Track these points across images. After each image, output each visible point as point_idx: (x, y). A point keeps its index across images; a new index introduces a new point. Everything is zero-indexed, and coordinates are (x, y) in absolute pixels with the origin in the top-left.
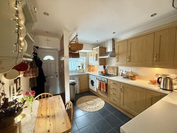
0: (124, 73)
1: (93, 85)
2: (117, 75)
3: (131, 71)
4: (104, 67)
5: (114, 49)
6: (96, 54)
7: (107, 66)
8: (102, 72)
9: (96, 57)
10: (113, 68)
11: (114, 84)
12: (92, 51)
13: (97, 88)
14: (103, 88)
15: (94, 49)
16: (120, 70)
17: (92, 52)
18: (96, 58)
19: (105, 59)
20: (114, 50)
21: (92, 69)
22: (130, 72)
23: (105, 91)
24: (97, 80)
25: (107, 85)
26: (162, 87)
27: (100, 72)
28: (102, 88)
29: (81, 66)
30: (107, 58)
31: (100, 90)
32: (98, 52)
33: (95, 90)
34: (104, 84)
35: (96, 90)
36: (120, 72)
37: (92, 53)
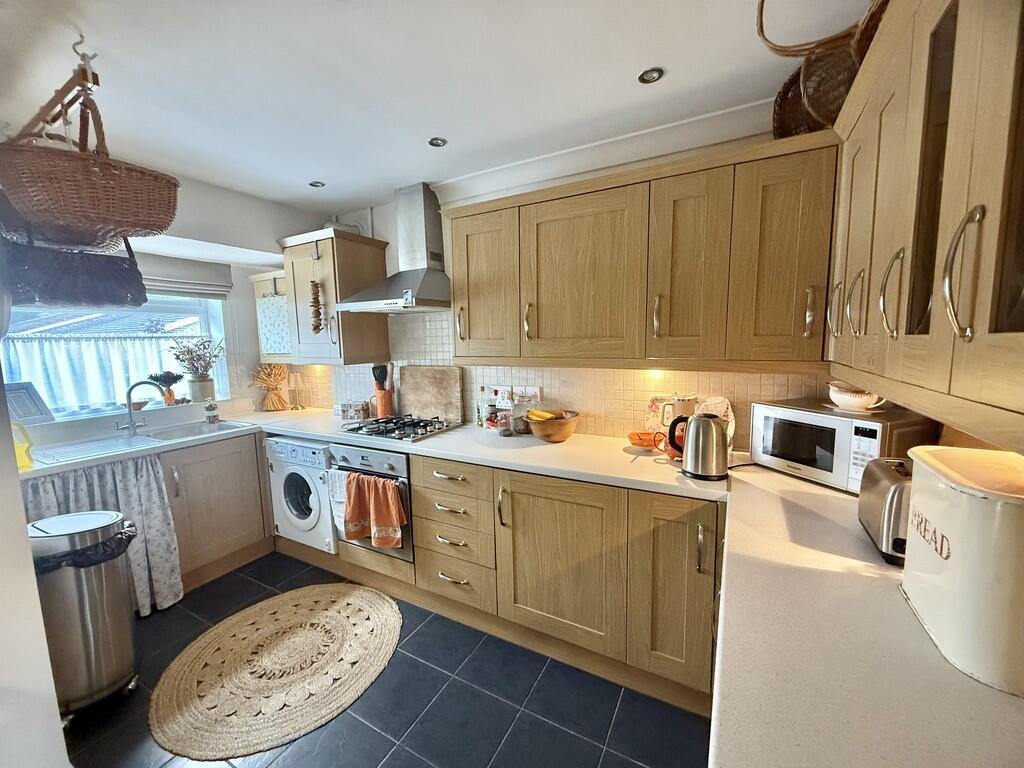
0: (502, 403)
1: (304, 510)
2: (465, 421)
3: (541, 389)
4: (381, 375)
5: (436, 256)
6: (315, 286)
7: (398, 364)
8: (366, 410)
9: (316, 301)
10: (439, 377)
11: (450, 484)
12: (278, 258)
13: (341, 528)
14: (383, 520)
15: (291, 241)
16: (483, 389)
17: (281, 267)
18: (317, 314)
19: (382, 317)
20: (436, 264)
21: (293, 393)
22: (535, 397)
23: (399, 535)
24: (333, 471)
25: (405, 495)
26: (689, 467)
27: (351, 413)
28: (377, 520)
29: (188, 377)
30: (398, 314)
31: (363, 535)
32: (326, 270)
33: (324, 541)
34: (391, 494)
35: (330, 539)
36: (480, 403)
37: (279, 273)
